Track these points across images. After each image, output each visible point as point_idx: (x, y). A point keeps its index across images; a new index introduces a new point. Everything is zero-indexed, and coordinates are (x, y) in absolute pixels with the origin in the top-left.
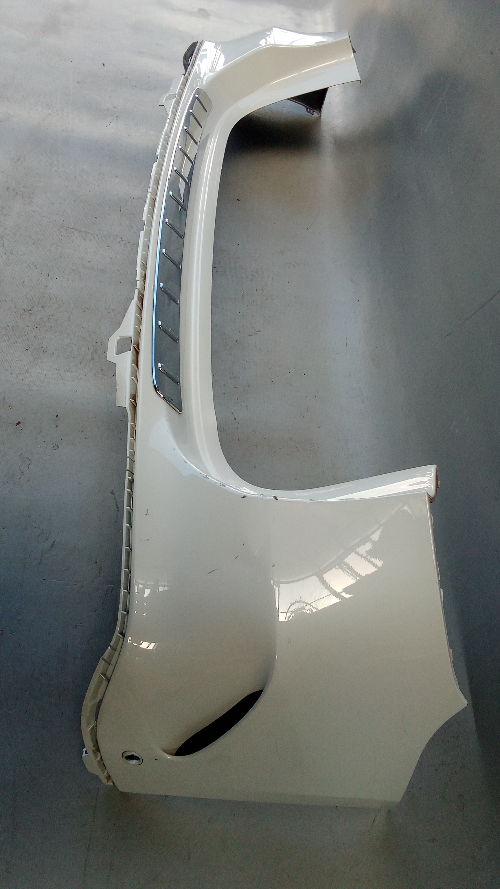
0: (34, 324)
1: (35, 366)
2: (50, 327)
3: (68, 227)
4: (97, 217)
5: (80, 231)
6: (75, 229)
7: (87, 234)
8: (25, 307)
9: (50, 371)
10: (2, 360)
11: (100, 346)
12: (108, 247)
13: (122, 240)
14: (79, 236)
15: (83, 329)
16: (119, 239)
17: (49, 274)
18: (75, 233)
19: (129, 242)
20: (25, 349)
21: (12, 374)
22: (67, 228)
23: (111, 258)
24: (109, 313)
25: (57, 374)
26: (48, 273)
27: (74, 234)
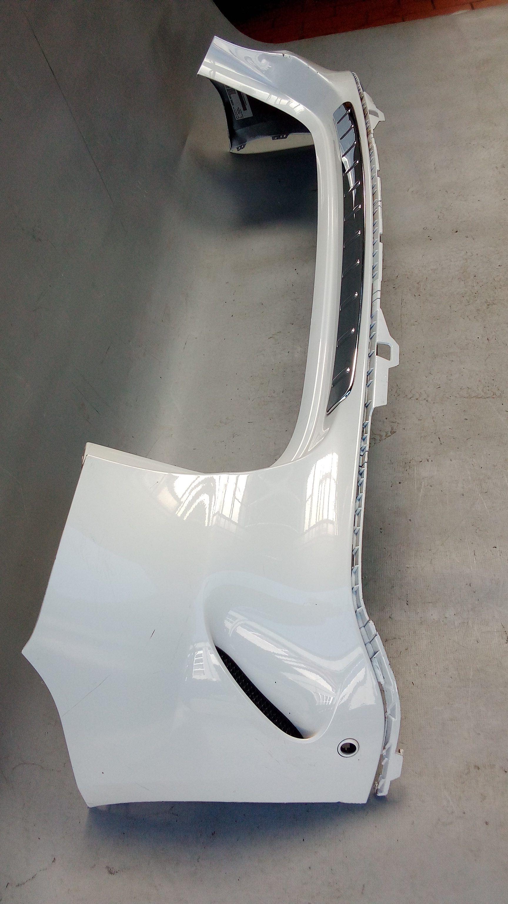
0: (479, 296)
1: (463, 266)
2: (464, 296)
3: (493, 398)
4: (465, 420)
5: (477, 397)
6: (485, 398)
7: (468, 395)
8: (494, 306)
9: (449, 266)
10: (490, 262)
11: (415, 293)
12: (439, 386)
13: (426, 400)
14: (476, 390)
15: (435, 302)
16: (430, 399)
17: (488, 341)
18: (483, 394)
19: (417, 399)
20: (476, 275)
21: (477, 254)
22: (494, 396)
23: (432, 374)
24: (416, 321)
25: (442, 265)
26: (490, 341)
27: (483, 391)
